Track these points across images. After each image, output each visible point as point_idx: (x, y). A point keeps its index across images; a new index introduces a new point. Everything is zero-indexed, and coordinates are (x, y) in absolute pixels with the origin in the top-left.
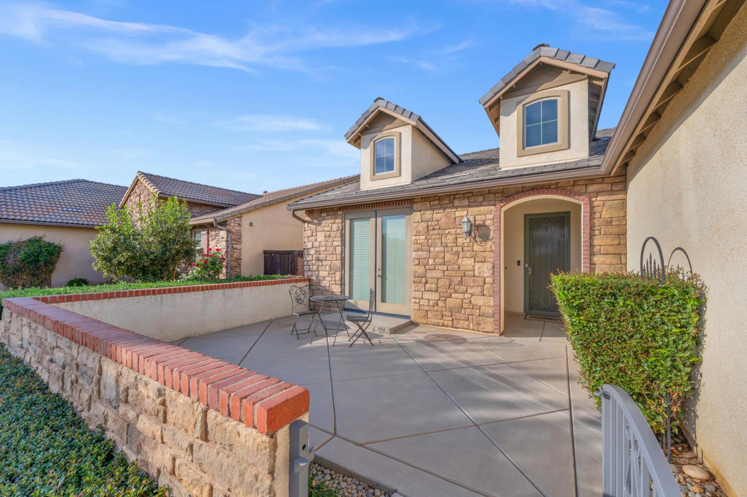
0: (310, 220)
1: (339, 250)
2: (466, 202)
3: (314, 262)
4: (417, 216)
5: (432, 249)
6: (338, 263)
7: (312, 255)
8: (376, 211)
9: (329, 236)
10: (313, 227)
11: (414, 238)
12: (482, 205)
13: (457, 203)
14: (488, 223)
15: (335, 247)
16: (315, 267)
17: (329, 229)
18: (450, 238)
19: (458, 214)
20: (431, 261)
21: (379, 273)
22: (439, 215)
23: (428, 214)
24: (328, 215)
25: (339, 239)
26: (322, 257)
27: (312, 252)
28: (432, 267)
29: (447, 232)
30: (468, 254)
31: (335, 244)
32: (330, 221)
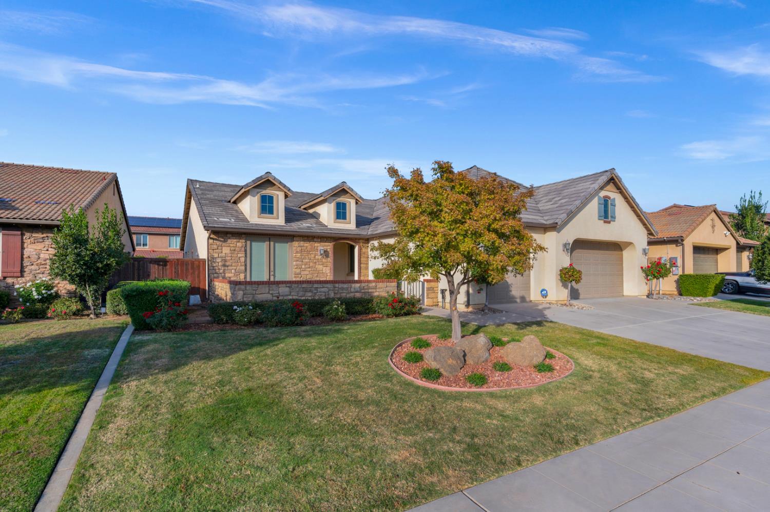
0: (216, 237)
1: (243, 259)
2: (320, 240)
3: (220, 267)
4: (296, 244)
5: (304, 261)
6: (243, 268)
7: (218, 262)
8: (270, 238)
9: (235, 250)
10: (218, 243)
11: (294, 255)
12: (325, 242)
13: (315, 240)
14: (328, 250)
15: (239, 257)
16: (221, 271)
17: (235, 245)
18: (313, 256)
19: (316, 245)
20: (303, 267)
21: (272, 273)
22: (307, 245)
23: (302, 243)
24: (232, 236)
25: (244, 253)
26: (227, 264)
27: (219, 260)
28: (304, 269)
29: (311, 252)
30: (321, 263)
31: (239, 255)
32: (235, 240)
